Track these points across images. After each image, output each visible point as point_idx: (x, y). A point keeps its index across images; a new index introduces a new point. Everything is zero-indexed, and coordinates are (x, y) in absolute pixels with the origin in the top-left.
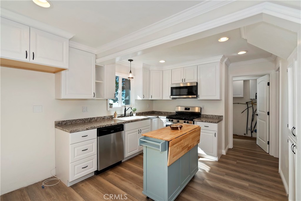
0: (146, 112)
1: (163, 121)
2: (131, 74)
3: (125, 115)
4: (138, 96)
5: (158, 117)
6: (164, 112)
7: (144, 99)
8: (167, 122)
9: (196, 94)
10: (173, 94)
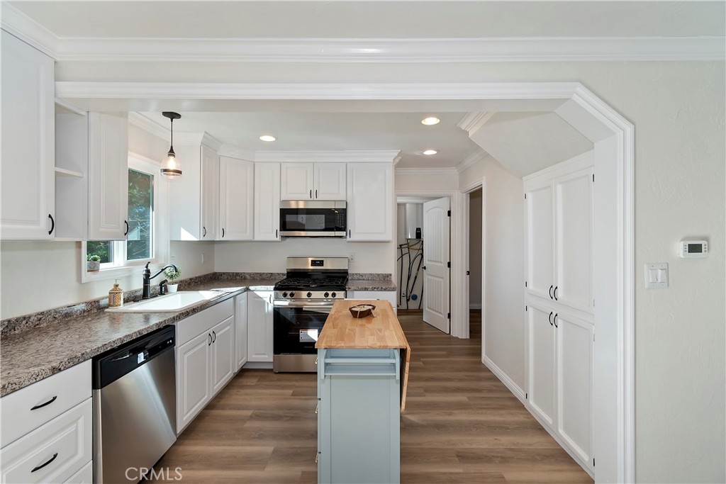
0: (200, 277)
1: (265, 299)
2: (172, 158)
3: (145, 295)
4: (182, 229)
5: (247, 289)
6: (250, 274)
7: (205, 239)
8: (277, 298)
9: (344, 229)
10: (287, 228)
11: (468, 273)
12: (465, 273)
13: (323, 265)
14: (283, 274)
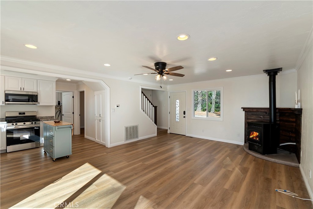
1: (1, 127)
8: (8, 126)
9: (37, 102)
10: (8, 101)
11: (80, 115)
12: (79, 115)
13: (25, 114)
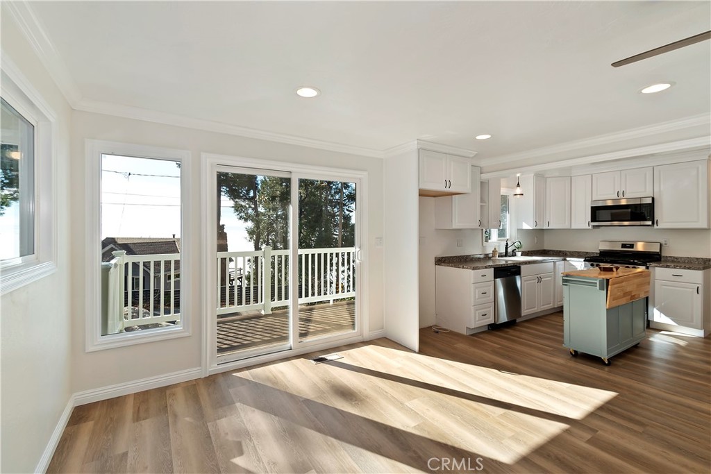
0: (534, 251)
1: (577, 267)
2: (518, 188)
3: (506, 254)
4: (523, 223)
5: (565, 260)
7: (537, 228)
9: (650, 219)
10: (597, 219)
13: (633, 248)
14: (597, 253)
